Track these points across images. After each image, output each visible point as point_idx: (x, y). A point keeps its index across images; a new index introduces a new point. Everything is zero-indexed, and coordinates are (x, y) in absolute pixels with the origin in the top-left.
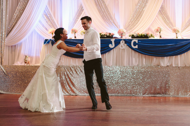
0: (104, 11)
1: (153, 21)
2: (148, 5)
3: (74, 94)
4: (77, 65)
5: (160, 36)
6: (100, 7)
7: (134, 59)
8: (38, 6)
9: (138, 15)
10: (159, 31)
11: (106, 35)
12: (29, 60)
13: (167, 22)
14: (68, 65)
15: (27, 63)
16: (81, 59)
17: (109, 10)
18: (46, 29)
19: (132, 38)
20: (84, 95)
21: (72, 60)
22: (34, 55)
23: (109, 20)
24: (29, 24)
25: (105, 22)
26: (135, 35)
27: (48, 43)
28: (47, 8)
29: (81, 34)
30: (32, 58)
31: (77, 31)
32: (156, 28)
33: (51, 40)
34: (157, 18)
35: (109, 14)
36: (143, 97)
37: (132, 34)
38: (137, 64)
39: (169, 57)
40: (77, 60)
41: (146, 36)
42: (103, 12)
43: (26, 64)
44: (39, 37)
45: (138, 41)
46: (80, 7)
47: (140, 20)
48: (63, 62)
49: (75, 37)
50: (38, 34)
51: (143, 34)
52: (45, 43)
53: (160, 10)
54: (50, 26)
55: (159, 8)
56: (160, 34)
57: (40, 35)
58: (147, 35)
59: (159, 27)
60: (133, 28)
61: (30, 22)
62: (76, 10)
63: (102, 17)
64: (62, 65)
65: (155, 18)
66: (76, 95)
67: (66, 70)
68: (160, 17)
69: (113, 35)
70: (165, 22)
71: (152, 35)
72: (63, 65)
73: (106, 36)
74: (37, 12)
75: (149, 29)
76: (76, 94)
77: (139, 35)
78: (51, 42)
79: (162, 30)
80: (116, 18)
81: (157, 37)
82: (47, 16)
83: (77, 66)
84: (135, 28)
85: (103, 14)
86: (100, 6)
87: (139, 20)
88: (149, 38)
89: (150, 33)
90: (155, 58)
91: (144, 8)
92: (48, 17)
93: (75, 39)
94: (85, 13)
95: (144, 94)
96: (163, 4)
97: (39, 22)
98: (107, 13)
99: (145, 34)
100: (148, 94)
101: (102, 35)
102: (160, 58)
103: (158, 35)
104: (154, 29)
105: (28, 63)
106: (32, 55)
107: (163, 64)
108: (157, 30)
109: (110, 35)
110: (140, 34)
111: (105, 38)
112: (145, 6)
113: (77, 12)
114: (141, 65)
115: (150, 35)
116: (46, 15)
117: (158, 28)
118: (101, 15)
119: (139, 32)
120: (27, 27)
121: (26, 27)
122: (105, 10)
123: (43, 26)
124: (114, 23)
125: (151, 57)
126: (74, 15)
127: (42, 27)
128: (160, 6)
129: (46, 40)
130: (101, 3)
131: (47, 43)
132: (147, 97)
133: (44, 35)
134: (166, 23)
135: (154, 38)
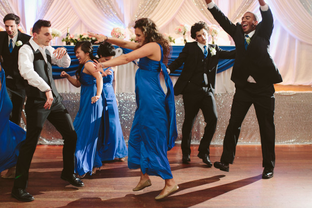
5: (185, 40)
10: (182, 31)
11: (91, 39)
56: (184, 37)
59: (183, 24)
65: (184, 2)
71: (170, 38)
108: (179, 30)
117: (182, 26)
135: (174, 42)
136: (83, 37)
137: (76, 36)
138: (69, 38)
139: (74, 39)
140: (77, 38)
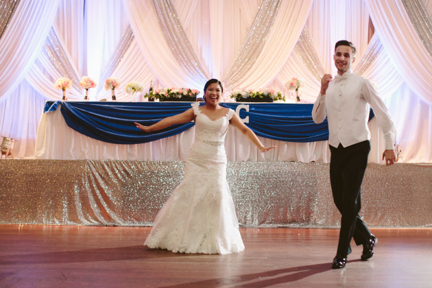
0: (179, 40)
1: (285, 66)
2: (273, 29)
3: (110, 224)
4: (118, 159)
5: (298, 98)
6: (171, 33)
7: (241, 147)
8: (32, 27)
9: (252, 51)
10: (294, 86)
11: (182, 94)
12: (12, 147)
13: (314, 68)
14: (97, 159)
15: (7, 154)
16: (125, 145)
17: (190, 39)
18: (52, 79)
19: (237, 100)
20: (132, 225)
21: (105, 147)
22: (24, 137)
23: (189, 61)
24: (14, 68)
25: (180, 64)
26: (244, 94)
27: (54, 109)
28: (52, 33)
29: (127, 91)
30: (18, 142)
31: (117, 84)
32: (290, 80)
33: (59, 103)
34: (291, 58)
35: (190, 48)
36: (259, 228)
37: (237, 91)
38: (248, 157)
39: (315, 142)
40: (117, 147)
41: (267, 98)
42: (176, 44)
43: (4, 156)
44: (35, 95)
45: (250, 107)
46: (127, 31)
47: (256, 63)
48: (86, 152)
49: (114, 98)
50: (32, 88)
51: (261, 93)
52: (46, 109)
53: (298, 42)
54: (60, 72)
55: (296, 37)
56: (297, 93)
57: (36, 92)
58: (269, 94)
59: (295, 77)
60: (241, 80)
61: (14, 62)
62: (118, 39)
63: (173, 53)
64: (84, 159)
65: (289, 59)
66: (115, 226)
67: (94, 169)
68: (299, 57)
69: (196, 94)
70: (310, 66)
71: (279, 95)
72: (87, 158)
73: (180, 97)
74: (30, 41)
75: (275, 82)
76: (114, 221)
77: (251, 95)
78: (59, 107)
79: (301, 83)
80: (205, 56)
81: (290, 100)
82: (54, 50)
83: (117, 161)
84: (245, 80)
85: (175, 47)
86: (169, 29)
87: (254, 63)
88: (275, 102)
89: (275, 91)
90: (286, 145)
91: (264, 36)
92: (55, 52)
93: (114, 101)
94: (136, 44)
95: (263, 222)
96: (305, 28)
97: (36, 62)
98: (185, 46)
99: (266, 94)
100: (270, 223)
101: (173, 93)
102: (298, 144)
103: (292, 95)
104: (285, 81)
105: (10, 154)
106: (18, 136)
107: (303, 156)
108: (292, 85)
109: (190, 95)
110: (255, 92)
111: (178, 99)
112: (268, 31)
113: (121, 42)
114: (256, 160)
115: (277, 95)
116: (51, 48)
117: (294, 79)
118: (172, 51)
119: (252, 89)
120: (9, 73)
121: (6, 74)
122: (182, 40)
123: (44, 71)
124: (200, 68)
125: (277, 141)
126: (113, 49)
127: (42, 74)
128: (300, 34)
129: (48, 102)
130: (172, 24)
131: (51, 110)
132: (269, 228)
133: (46, 91)
134: (311, 70)
135: (284, 101)
136: (171, 92)
137: (163, 90)
138: (154, 93)
139: (160, 93)
140: (164, 93)
